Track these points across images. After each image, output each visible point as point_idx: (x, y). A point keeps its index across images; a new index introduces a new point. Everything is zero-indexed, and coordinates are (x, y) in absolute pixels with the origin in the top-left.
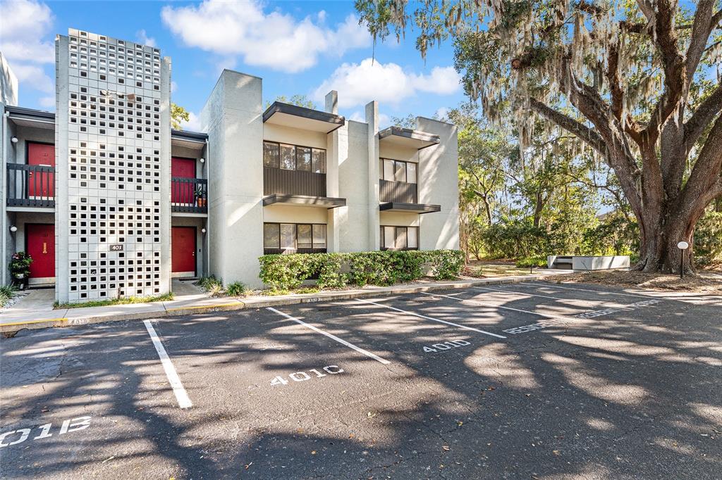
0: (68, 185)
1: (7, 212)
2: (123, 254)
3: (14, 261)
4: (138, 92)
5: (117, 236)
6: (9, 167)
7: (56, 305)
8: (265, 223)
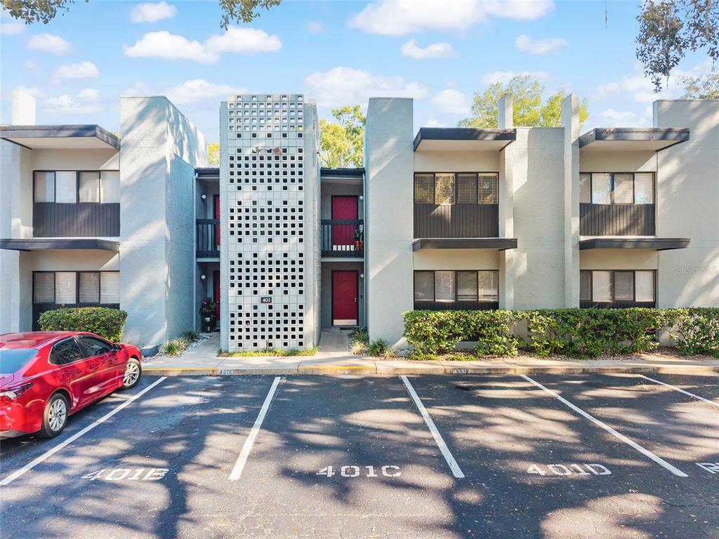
0: (228, 242)
1: (198, 262)
2: (271, 306)
3: (203, 306)
4: (284, 143)
5: (267, 288)
6: (198, 222)
7: (220, 353)
8: (414, 271)
